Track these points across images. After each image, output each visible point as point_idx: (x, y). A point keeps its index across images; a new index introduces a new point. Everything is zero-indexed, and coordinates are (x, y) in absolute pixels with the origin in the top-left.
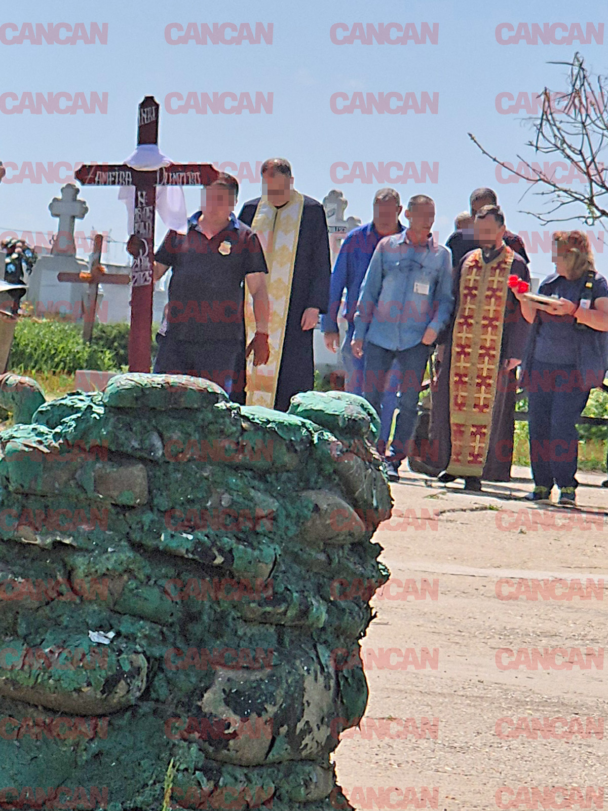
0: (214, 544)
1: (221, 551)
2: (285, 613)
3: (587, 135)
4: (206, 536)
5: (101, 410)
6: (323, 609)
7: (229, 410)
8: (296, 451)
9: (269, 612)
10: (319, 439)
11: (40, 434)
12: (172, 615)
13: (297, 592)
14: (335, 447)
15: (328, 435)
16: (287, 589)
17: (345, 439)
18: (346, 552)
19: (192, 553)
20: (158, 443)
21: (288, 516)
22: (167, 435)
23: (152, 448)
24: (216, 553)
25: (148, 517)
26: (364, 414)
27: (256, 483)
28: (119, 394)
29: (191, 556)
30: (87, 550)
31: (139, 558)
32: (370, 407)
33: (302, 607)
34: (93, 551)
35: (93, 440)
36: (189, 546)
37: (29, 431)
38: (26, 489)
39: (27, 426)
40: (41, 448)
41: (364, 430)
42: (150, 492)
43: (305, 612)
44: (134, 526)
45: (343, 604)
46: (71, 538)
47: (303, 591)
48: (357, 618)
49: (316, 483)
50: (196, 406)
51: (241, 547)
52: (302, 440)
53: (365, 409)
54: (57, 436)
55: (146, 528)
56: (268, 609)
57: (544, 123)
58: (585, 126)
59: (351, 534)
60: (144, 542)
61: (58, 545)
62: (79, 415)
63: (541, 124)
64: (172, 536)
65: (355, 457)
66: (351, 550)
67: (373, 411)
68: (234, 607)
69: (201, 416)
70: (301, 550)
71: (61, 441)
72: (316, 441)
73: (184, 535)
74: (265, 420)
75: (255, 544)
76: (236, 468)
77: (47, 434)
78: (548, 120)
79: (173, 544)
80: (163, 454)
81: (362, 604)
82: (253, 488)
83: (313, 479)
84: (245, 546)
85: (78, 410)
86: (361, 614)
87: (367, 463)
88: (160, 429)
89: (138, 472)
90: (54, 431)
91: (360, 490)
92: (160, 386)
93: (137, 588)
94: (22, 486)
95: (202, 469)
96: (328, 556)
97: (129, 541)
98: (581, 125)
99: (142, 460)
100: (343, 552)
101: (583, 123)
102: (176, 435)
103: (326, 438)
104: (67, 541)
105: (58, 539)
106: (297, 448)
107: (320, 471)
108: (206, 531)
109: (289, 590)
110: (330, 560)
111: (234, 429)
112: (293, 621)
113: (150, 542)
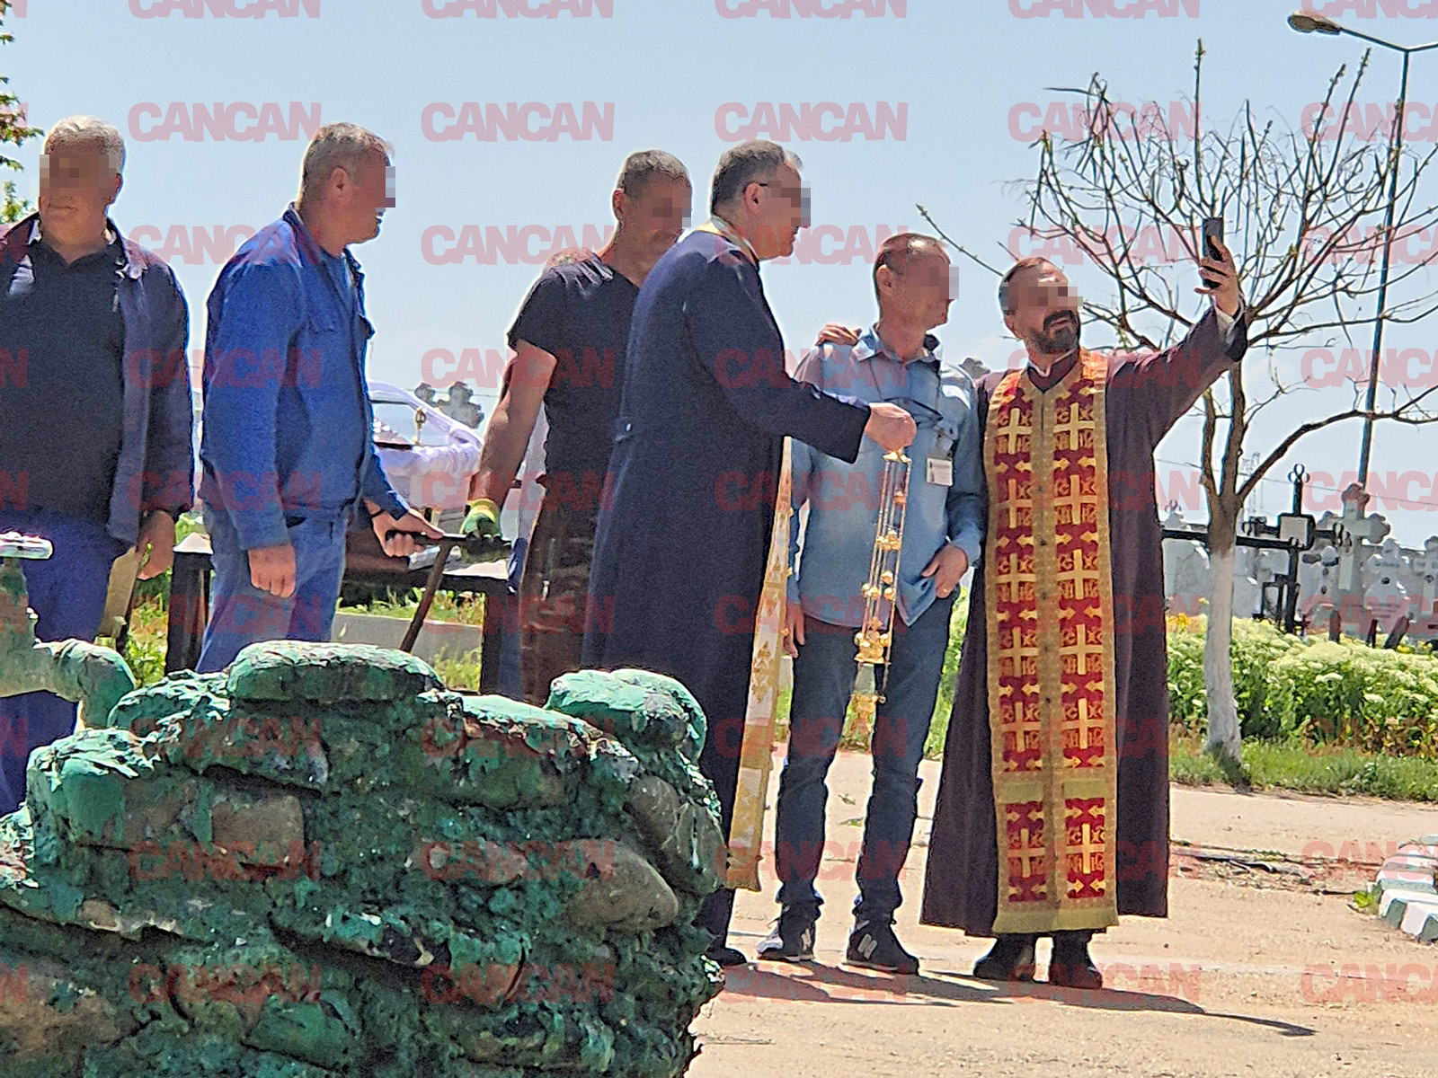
0: (416, 931)
1: (428, 943)
2: (540, 1048)
3: (1114, 209)
4: (403, 918)
5: (225, 705)
6: (607, 1041)
7: (442, 703)
8: (558, 772)
9: (513, 1048)
10: (598, 752)
11: (122, 745)
12: (345, 1052)
13: (560, 1012)
14: (627, 766)
15: (615, 747)
16: (542, 1007)
17: (644, 751)
18: (646, 945)
19: (379, 948)
20: (321, 761)
21: (545, 883)
22: (335, 747)
23: (311, 770)
24: (421, 948)
25: (304, 887)
26: (677, 710)
27: (489, 828)
28: (253, 678)
29: (376, 952)
30: (199, 942)
31: (288, 955)
32: (689, 696)
33: (570, 1039)
34: (212, 943)
35: (211, 754)
36: (375, 936)
37: (104, 739)
38: (97, 840)
39: (99, 732)
40: (123, 769)
41: (676, 736)
42: (307, 843)
43: (574, 1047)
44: (279, 902)
45: (641, 1032)
46: (174, 922)
47: (572, 1012)
48: (666, 1056)
49: (593, 827)
50: (384, 697)
51: (463, 937)
52: (568, 752)
53: (679, 700)
54: (149, 748)
55: (301, 905)
56: (512, 1041)
57: (1044, 188)
58: (1110, 196)
59: (653, 914)
60: (295, 929)
61: (151, 934)
62: (188, 712)
63: (1038, 192)
64: (345, 919)
65: (659, 782)
66: (656, 940)
67: (694, 703)
68: (453, 1038)
69: (395, 715)
70: (569, 941)
71: (157, 758)
72: (593, 757)
73: (366, 917)
74: (504, 720)
75: (487, 931)
76: (455, 803)
77: (133, 746)
78: (1049, 184)
79: (346, 933)
80: (329, 779)
81: (675, 1031)
82: (484, 836)
83: (587, 821)
84: (468, 934)
85: (185, 704)
86: (673, 1049)
87: (682, 793)
88: (324, 735)
89: (287, 810)
90: (144, 740)
91: (669, 839)
92: (324, 663)
93: (286, 1007)
94: (91, 833)
95: (397, 803)
96: (616, 950)
97: (272, 925)
98: (1103, 194)
99: (292, 788)
100: (641, 946)
101: (1107, 191)
102: (351, 747)
103: (611, 751)
104: (168, 927)
105: (152, 923)
106: (561, 768)
107: (601, 806)
108: (402, 910)
109: (546, 1009)
110: (619, 957)
111: (450, 736)
112: (554, 1062)
113: (306, 929)
